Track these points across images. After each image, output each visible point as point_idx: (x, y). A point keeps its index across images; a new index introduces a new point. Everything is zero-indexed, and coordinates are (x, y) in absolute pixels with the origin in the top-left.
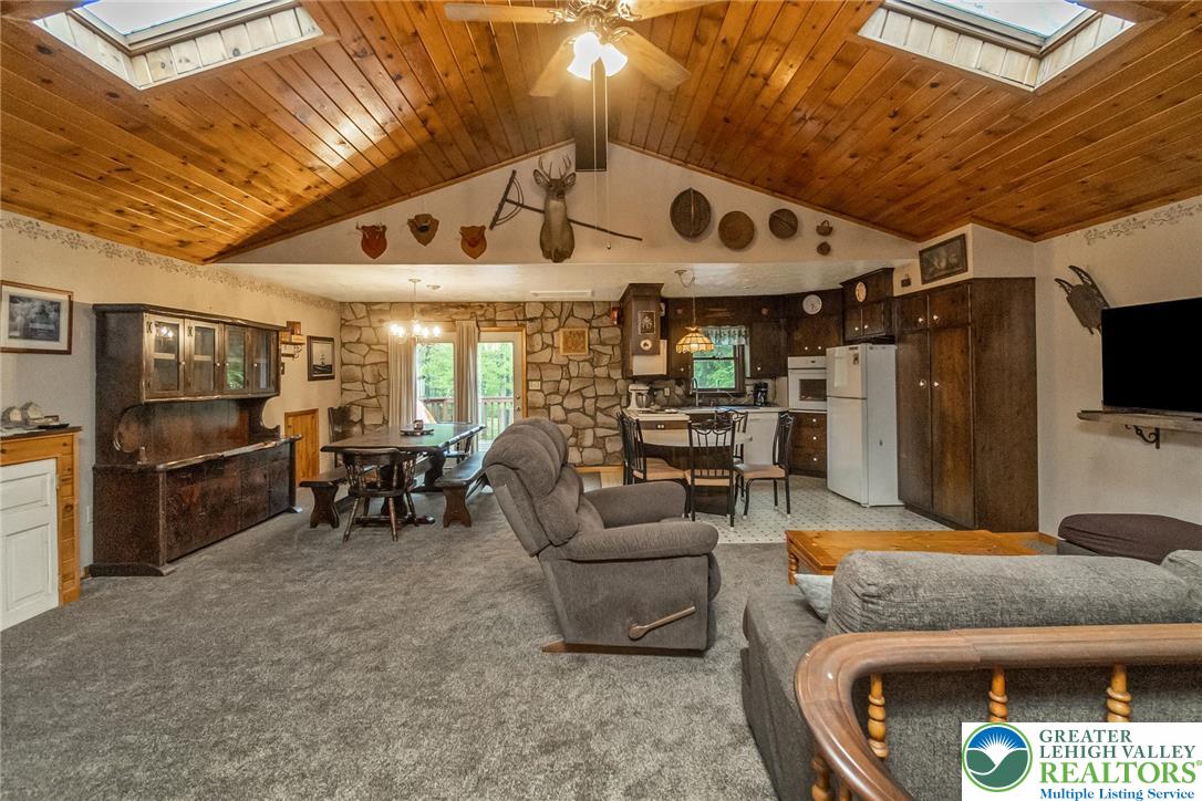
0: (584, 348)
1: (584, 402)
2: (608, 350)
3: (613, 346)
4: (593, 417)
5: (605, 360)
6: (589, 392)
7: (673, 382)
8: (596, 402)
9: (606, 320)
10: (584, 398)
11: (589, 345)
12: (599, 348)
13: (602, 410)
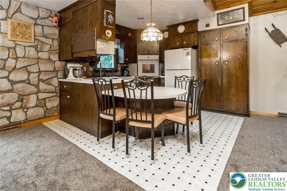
0: (30, 37)
1: (29, 76)
2: (49, 41)
3: (53, 39)
4: (37, 86)
5: (47, 48)
6: (34, 69)
7: (88, 64)
8: (39, 76)
9: (47, 22)
10: (29, 73)
11: (35, 36)
12: (43, 39)
13: (43, 81)
